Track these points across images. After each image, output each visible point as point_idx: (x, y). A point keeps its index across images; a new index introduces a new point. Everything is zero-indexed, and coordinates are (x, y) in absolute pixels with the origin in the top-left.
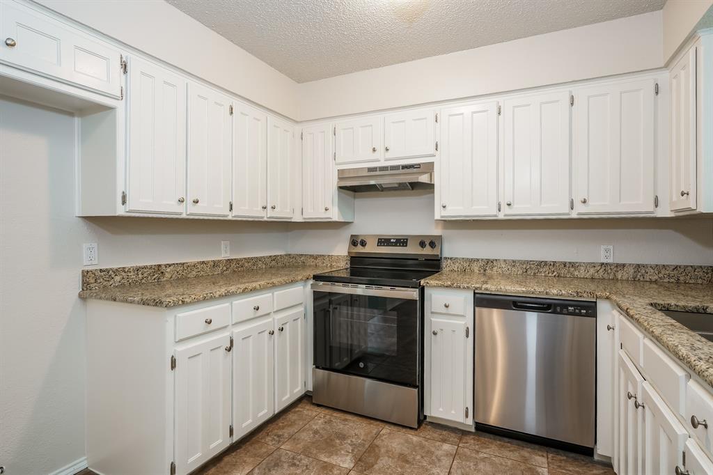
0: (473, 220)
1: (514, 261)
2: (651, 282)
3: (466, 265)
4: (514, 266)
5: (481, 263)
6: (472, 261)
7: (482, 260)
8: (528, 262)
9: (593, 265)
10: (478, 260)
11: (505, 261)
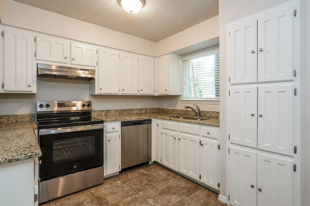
0: (101, 95)
1: (116, 110)
2: (148, 113)
3: (100, 113)
4: (116, 112)
5: (105, 112)
6: (102, 111)
7: (106, 110)
8: (120, 110)
9: (137, 109)
10: (104, 111)
11: (113, 110)
